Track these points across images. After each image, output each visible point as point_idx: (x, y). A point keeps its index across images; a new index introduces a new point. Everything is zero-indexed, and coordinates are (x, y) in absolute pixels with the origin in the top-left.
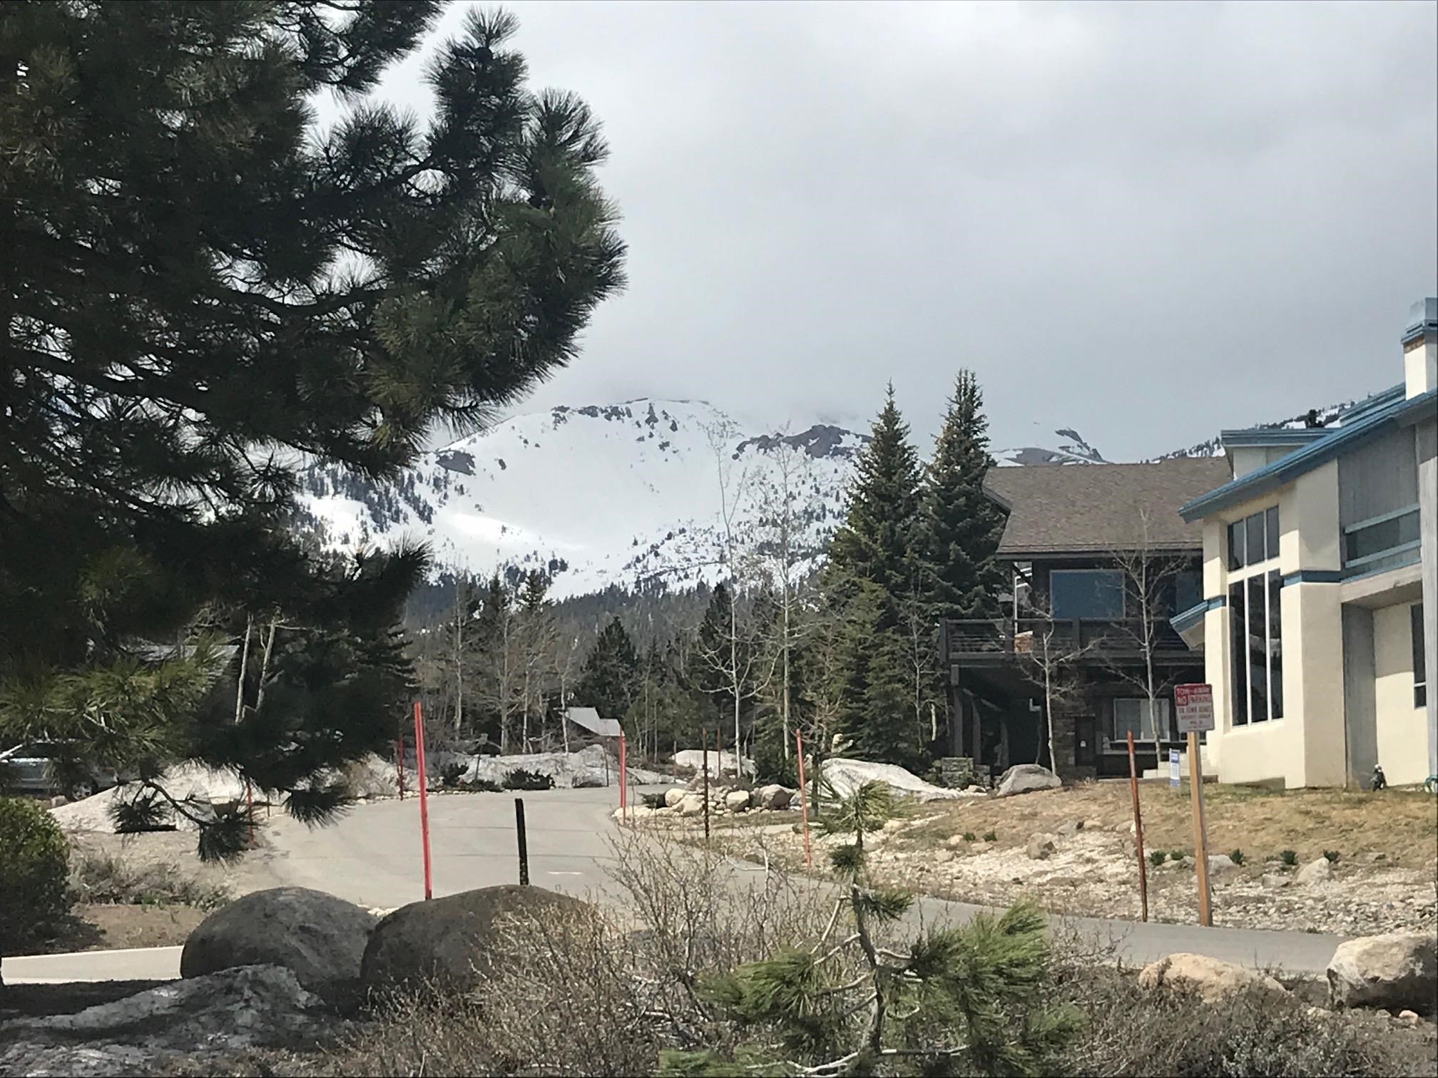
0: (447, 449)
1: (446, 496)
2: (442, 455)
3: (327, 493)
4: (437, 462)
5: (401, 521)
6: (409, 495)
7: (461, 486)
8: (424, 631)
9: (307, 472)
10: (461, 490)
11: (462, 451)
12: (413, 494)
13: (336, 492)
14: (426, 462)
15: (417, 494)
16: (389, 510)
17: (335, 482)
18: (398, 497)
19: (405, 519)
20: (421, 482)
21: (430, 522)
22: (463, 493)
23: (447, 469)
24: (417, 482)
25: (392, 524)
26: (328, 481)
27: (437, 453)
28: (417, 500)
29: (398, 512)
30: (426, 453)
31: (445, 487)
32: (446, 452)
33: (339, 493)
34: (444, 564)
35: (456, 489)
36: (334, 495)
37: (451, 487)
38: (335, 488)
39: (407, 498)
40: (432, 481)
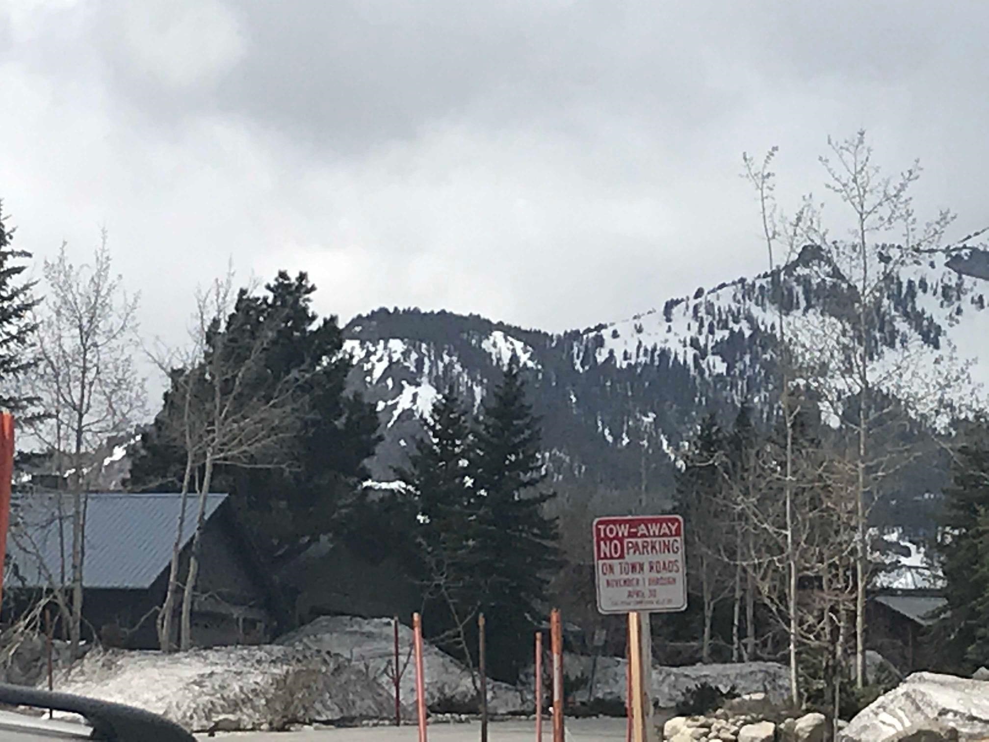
0: (961, 245)
1: (959, 311)
2: (954, 254)
3: (798, 308)
4: (947, 265)
5: (898, 345)
6: (909, 309)
7: (981, 297)
8: (926, 496)
9: (769, 279)
10: (980, 302)
11: (981, 248)
12: (914, 308)
13: (809, 306)
14: (932, 265)
15: (919, 309)
16: (881, 330)
17: (807, 292)
18: (893, 313)
19: (903, 342)
20: (925, 291)
21: (937, 347)
22: (982, 307)
23: (960, 273)
24: (920, 292)
25: (885, 348)
26: (799, 290)
27: (947, 251)
28: (920, 316)
29: (894, 333)
30: (932, 251)
31: (959, 298)
32: (960, 249)
33: (813, 307)
34: (956, 405)
35: (973, 301)
36: (806, 310)
37: (966, 299)
38: (807, 300)
39: (906, 314)
40: (940, 290)
